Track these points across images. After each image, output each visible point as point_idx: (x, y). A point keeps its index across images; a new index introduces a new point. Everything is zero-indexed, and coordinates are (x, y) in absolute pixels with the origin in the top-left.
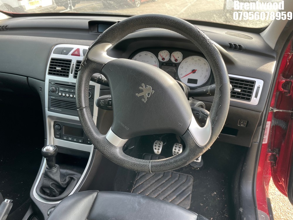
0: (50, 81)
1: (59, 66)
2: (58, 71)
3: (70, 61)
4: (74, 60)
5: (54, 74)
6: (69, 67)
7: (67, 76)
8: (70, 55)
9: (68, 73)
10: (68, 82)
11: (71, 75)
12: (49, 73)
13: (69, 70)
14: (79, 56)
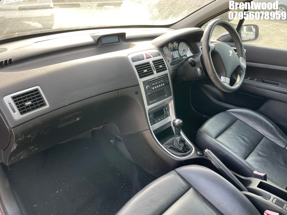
0: (144, 83)
1: (145, 69)
2: (146, 73)
3: (148, 63)
4: (150, 61)
5: (145, 76)
6: (151, 67)
7: (153, 74)
8: (145, 59)
9: (152, 71)
10: (155, 78)
11: (155, 72)
12: (140, 77)
13: (151, 69)
14: (151, 57)
